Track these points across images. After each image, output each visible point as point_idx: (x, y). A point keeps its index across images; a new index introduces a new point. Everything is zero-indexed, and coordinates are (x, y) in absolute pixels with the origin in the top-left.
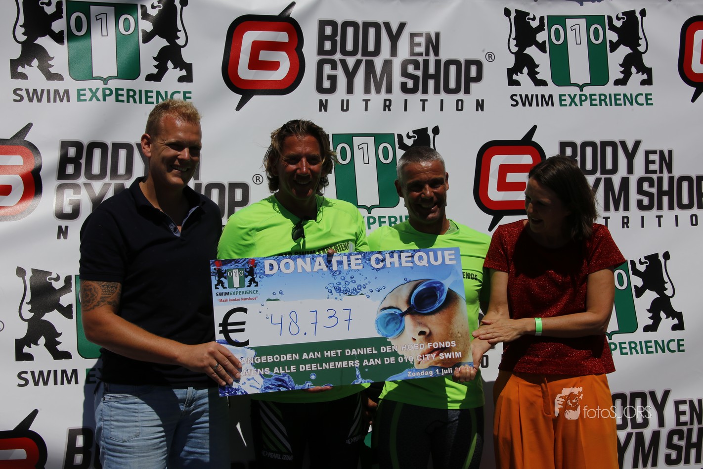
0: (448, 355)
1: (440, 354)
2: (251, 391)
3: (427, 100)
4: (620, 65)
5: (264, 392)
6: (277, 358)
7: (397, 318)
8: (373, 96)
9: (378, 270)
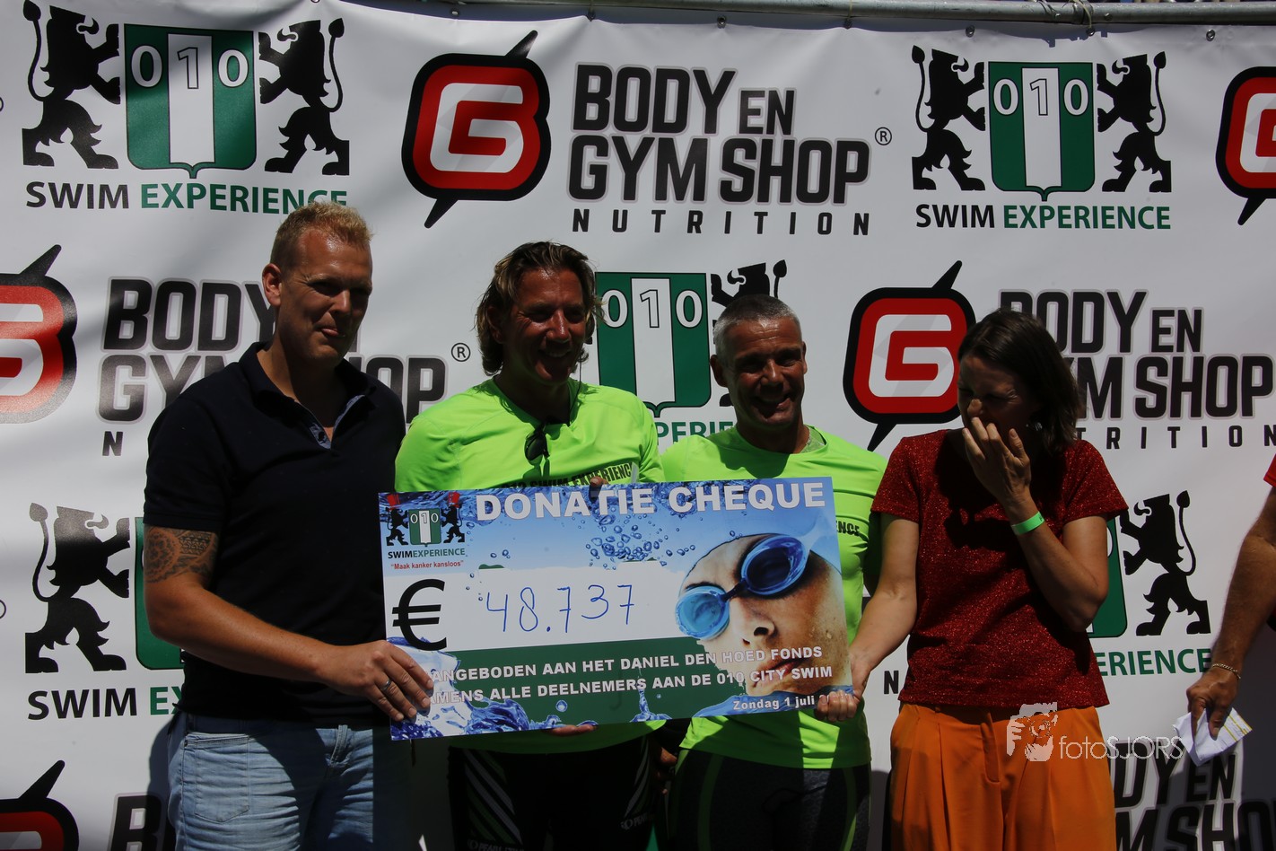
0: (807, 673)
1: (793, 671)
2: (449, 731)
3: (766, 214)
4: (1116, 154)
5: (472, 733)
6: (496, 672)
7: (716, 603)
8: (670, 204)
9: (682, 515)
